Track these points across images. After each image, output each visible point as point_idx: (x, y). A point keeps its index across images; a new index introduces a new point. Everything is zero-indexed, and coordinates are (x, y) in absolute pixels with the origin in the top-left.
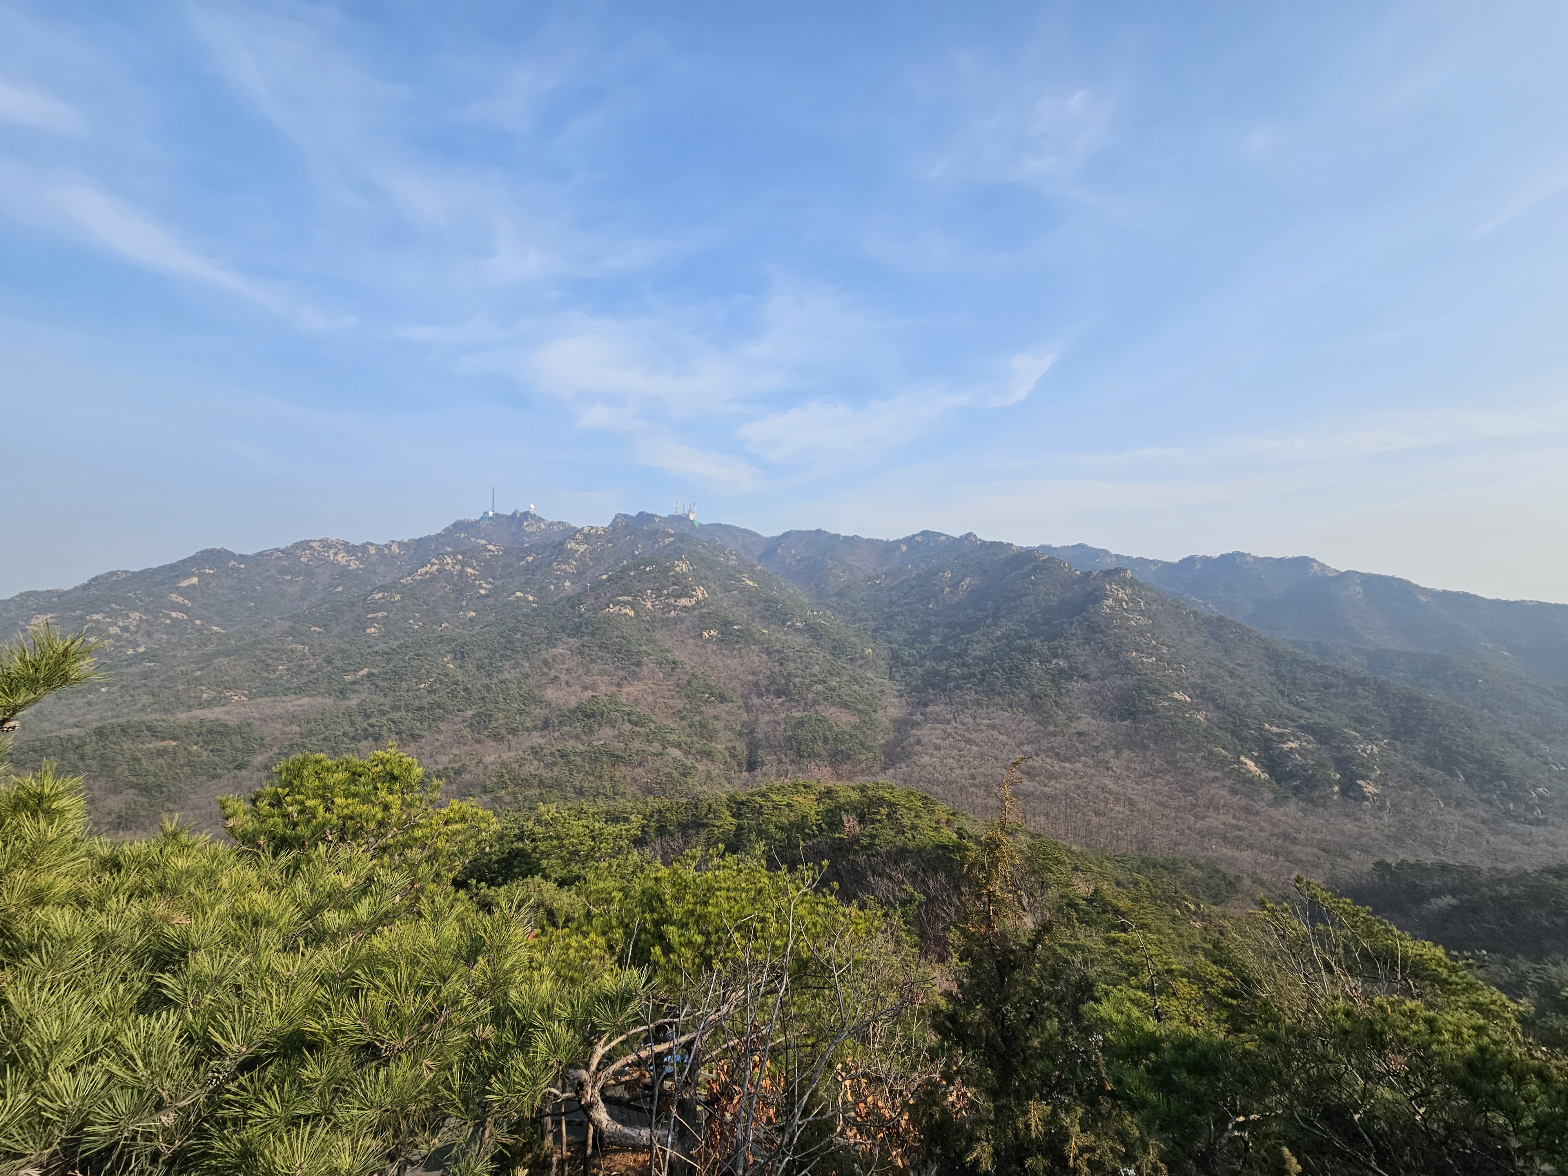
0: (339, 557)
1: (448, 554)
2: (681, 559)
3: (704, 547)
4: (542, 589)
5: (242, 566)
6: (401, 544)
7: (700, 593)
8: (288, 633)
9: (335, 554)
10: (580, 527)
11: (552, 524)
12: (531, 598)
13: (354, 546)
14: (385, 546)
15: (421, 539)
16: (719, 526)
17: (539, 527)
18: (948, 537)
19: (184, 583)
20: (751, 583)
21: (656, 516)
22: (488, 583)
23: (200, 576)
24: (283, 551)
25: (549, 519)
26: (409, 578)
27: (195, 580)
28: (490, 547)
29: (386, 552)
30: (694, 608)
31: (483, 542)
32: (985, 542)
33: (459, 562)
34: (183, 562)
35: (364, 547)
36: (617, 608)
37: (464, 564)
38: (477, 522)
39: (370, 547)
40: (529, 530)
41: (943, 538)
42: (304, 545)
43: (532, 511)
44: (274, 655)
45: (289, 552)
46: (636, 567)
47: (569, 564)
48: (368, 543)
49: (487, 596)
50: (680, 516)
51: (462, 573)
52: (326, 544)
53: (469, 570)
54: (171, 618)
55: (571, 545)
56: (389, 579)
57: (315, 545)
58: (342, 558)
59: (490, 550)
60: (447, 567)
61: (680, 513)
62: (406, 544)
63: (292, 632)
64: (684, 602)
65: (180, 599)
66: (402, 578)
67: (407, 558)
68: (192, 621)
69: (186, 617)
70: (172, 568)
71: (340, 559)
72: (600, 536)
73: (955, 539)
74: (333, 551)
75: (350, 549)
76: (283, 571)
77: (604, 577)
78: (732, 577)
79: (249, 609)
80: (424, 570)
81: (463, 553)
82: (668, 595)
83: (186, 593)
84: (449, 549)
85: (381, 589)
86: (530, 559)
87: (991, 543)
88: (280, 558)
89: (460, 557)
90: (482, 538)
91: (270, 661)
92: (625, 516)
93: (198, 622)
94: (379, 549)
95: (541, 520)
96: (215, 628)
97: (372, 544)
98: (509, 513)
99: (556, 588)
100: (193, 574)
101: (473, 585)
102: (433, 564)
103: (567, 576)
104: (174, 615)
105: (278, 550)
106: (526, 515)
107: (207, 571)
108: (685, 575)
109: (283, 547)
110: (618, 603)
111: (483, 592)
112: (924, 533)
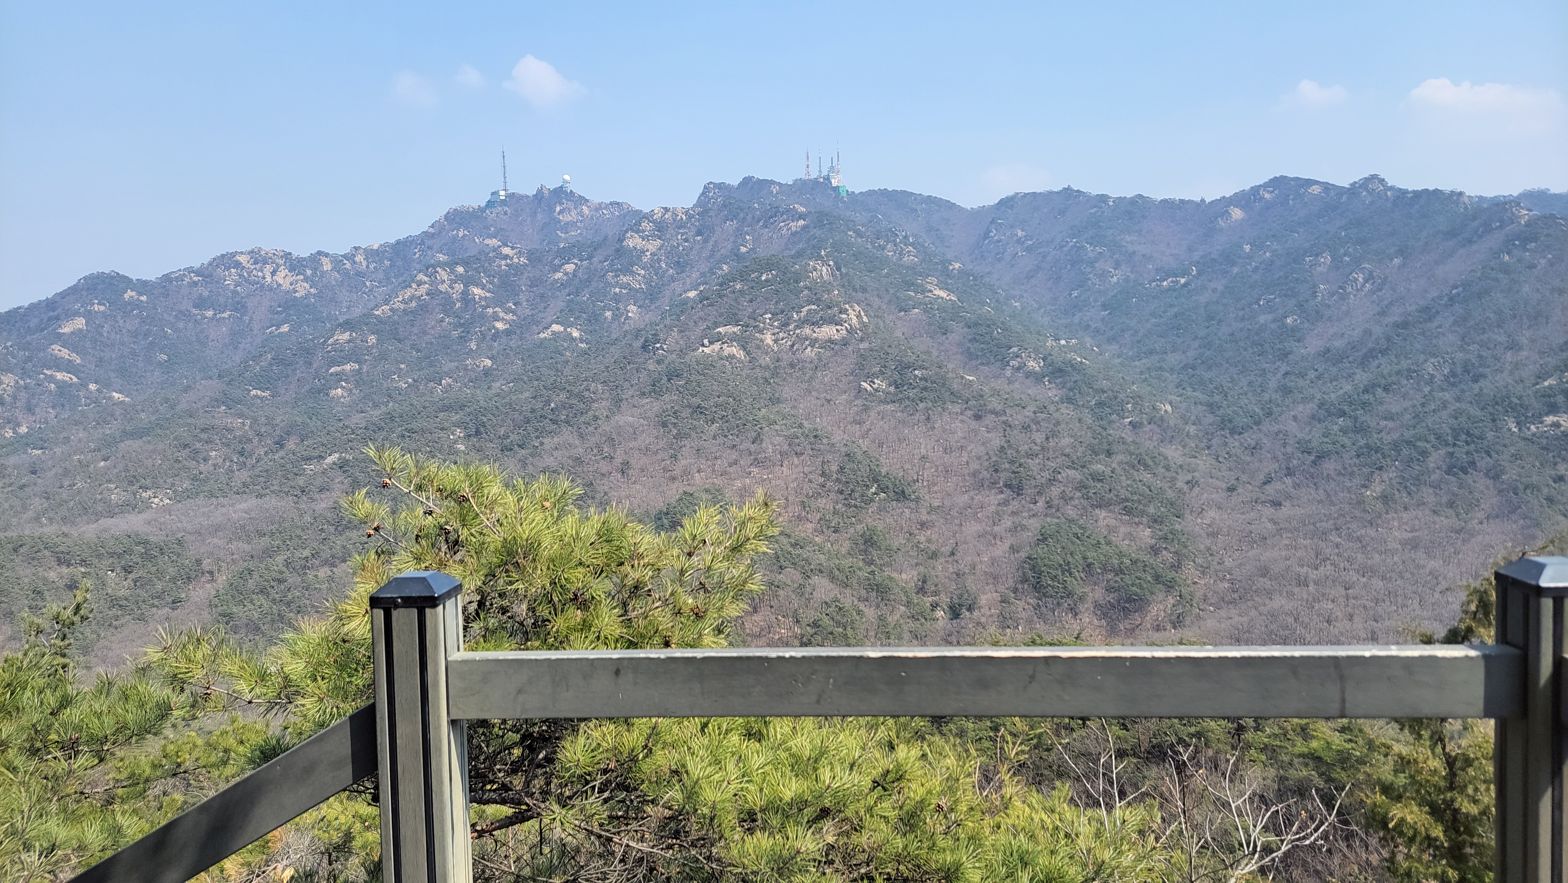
0: (279, 278)
1: (442, 265)
2: (820, 258)
3: (859, 234)
4: (595, 318)
5: (144, 298)
6: (370, 254)
7: (853, 315)
8: (218, 402)
9: (273, 273)
10: (647, 210)
11: (599, 207)
12: (576, 334)
13: (300, 260)
14: (345, 256)
15: (398, 242)
16: (884, 193)
17: (581, 214)
18: (1327, 187)
19: (66, 329)
20: (943, 294)
21: (773, 182)
22: (508, 311)
23: (89, 316)
24: (198, 273)
25: (596, 198)
26: (386, 308)
27: (80, 323)
28: (506, 251)
29: (348, 265)
30: (845, 343)
31: (494, 242)
32: (1404, 192)
33: (459, 278)
34: (63, 295)
35: (316, 258)
36: (717, 346)
37: (468, 281)
38: (482, 210)
39: (325, 260)
40: (565, 218)
41: (1316, 190)
42: (227, 261)
43: (570, 188)
44: (204, 436)
45: (207, 273)
46: (742, 275)
47: (632, 273)
48: (319, 253)
49: (508, 333)
50: (815, 182)
51: (465, 295)
52: (259, 258)
53: (477, 291)
54: (56, 382)
55: (633, 241)
56: (357, 312)
57: (243, 259)
58: (283, 277)
59: (506, 257)
60: (443, 288)
61: (814, 175)
62: (376, 253)
63: (226, 400)
64: (828, 331)
65: (65, 353)
66: (377, 307)
67: (381, 275)
68: (85, 386)
69: (75, 379)
70: (50, 304)
71: (281, 281)
72: (681, 225)
73: (1340, 191)
74: (268, 268)
75: (295, 265)
76: (201, 303)
77: (692, 294)
78: (909, 285)
79: (160, 364)
80: (408, 293)
81: (465, 263)
82: (801, 324)
83: (73, 342)
84: (442, 257)
85: (347, 325)
86: (570, 268)
87: (1418, 194)
88: (195, 284)
89: (460, 269)
90: (491, 236)
91: (198, 445)
92: (720, 186)
93: (92, 387)
94: (337, 261)
95: (583, 200)
96: (116, 395)
97: (326, 255)
98: (531, 192)
99: (615, 317)
100: (77, 314)
101: (482, 316)
102: (420, 284)
103: (633, 294)
104: (59, 376)
105: (190, 270)
106: (560, 194)
107: (96, 307)
108: (827, 287)
109: (197, 265)
110: (719, 338)
111: (500, 325)
112: (1277, 183)
